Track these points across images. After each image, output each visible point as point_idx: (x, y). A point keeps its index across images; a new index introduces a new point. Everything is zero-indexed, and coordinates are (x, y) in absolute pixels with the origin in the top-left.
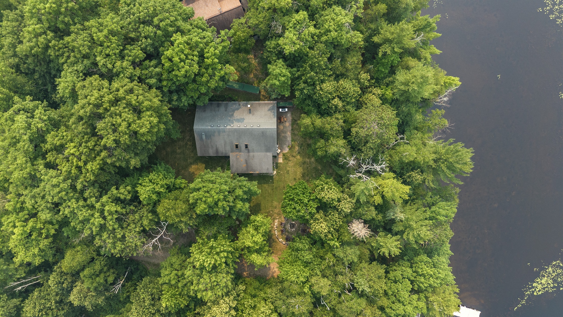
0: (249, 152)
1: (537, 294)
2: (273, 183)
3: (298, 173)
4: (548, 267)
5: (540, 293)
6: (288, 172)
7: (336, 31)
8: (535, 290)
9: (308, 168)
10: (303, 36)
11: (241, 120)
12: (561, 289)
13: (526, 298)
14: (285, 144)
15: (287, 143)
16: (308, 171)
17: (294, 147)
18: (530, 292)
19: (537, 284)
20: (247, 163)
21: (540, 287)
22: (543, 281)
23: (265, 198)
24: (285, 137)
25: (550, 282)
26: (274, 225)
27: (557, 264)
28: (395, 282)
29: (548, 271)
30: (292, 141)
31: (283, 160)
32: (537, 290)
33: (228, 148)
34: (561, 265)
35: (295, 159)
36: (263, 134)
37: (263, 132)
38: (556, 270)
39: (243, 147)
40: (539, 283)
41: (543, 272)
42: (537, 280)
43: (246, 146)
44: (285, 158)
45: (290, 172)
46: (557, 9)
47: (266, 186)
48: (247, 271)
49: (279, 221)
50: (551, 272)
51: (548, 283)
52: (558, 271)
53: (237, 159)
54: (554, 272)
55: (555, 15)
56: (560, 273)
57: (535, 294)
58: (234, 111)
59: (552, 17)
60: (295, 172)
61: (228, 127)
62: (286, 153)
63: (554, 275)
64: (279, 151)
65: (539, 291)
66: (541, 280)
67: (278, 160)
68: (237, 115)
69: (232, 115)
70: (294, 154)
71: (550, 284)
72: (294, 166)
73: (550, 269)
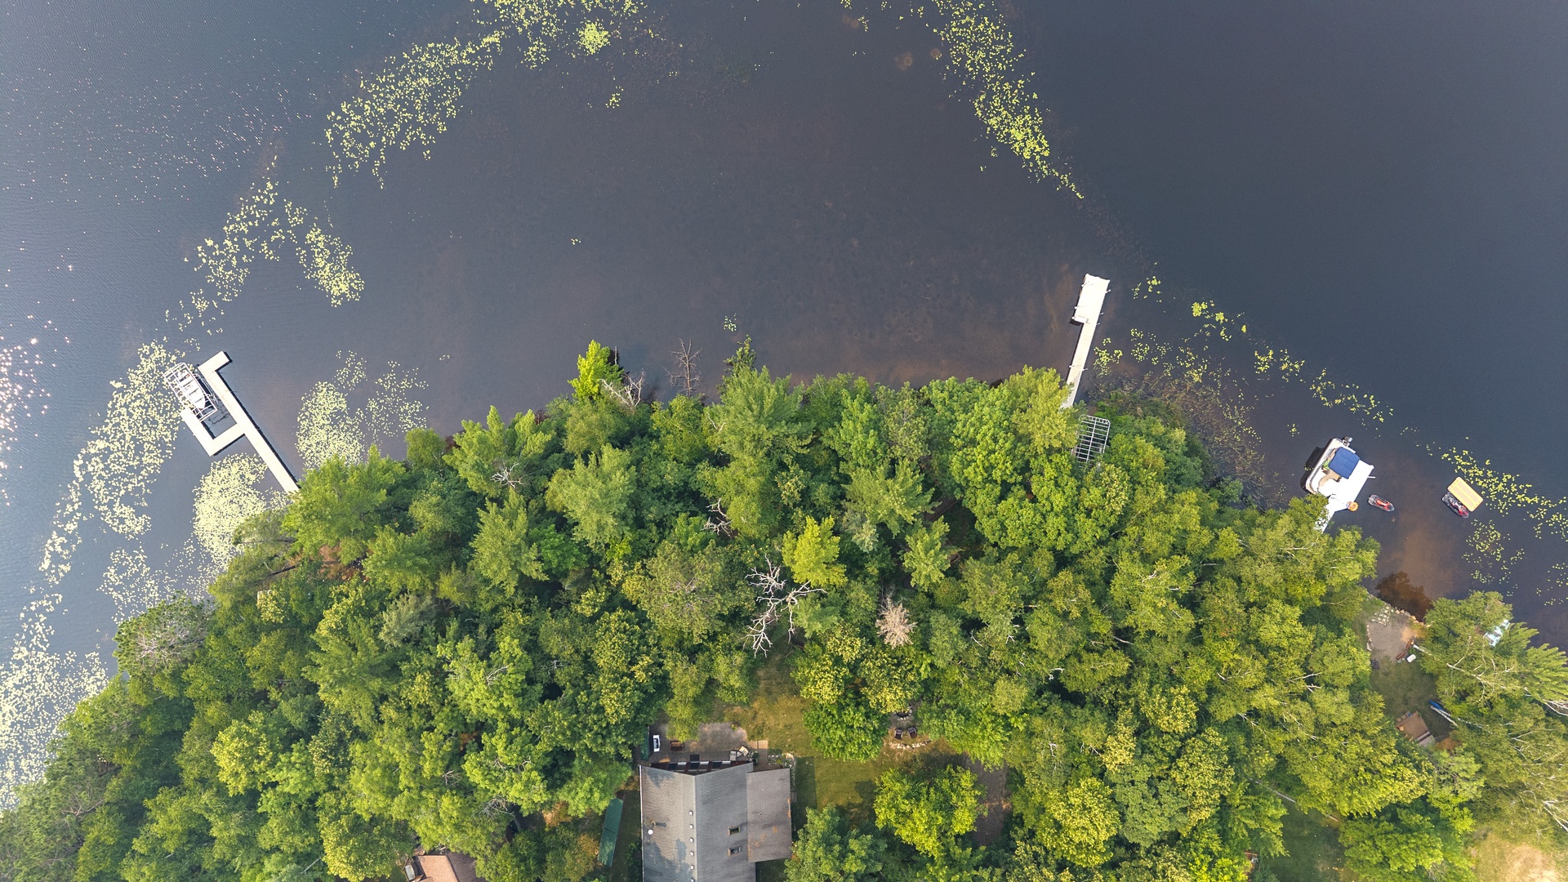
0: (746, 824)
1: (1046, 148)
2: (813, 757)
3: (789, 704)
4: (988, 125)
5: (1044, 142)
6: (788, 727)
7: (501, 695)
8: (1038, 153)
9: (780, 683)
10: (513, 764)
11: (681, 848)
12: (1035, 96)
13: (1057, 174)
14: (729, 735)
15: (727, 731)
16: (785, 683)
17: (735, 715)
18: (1043, 164)
19: (1027, 150)
20: (770, 825)
21: (1031, 144)
22: (1019, 137)
23: (844, 774)
24: (714, 735)
25: (1020, 121)
26: (901, 750)
27: (982, 106)
28: (1004, 528)
29: (996, 127)
30: (722, 721)
31: (763, 738)
32: (1038, 149)
33: (739, 868)
34: (982, 97)
35: (761, 712)
36: (707, 801)
37: (705, 803)
38: (995, 107)
39: (737, 836)
40: (1022, 145)
41: (999, 136)
42: (1018, 150)
43: (734, 830)
44: (759, 733)
45: (787, 723)
46: (425, 117)
47: (818, 774)
48: (1000, 801)
49: (893, 741)
50: (999, 119)
51: (1024, 125)
52: (996, 105)
53: (761, 846)
54: (999, 113)
55: (437, 120)
56: (1002, 99)
57: (1046, 154)
58: (662, 859)
59: (442, 128)
60: (788, 710)
61: (695, 875)
62: (748, 732)
63: (1005, 112)
64: (743, 749)
65: (1040, 145)
66: (1017, 141)
67: (763, 750)
68: (670, 854)
69: (670, 863)
70: (750, 714)
71: (1025, 122)
72: (775, 714)
73: (993, 121)
